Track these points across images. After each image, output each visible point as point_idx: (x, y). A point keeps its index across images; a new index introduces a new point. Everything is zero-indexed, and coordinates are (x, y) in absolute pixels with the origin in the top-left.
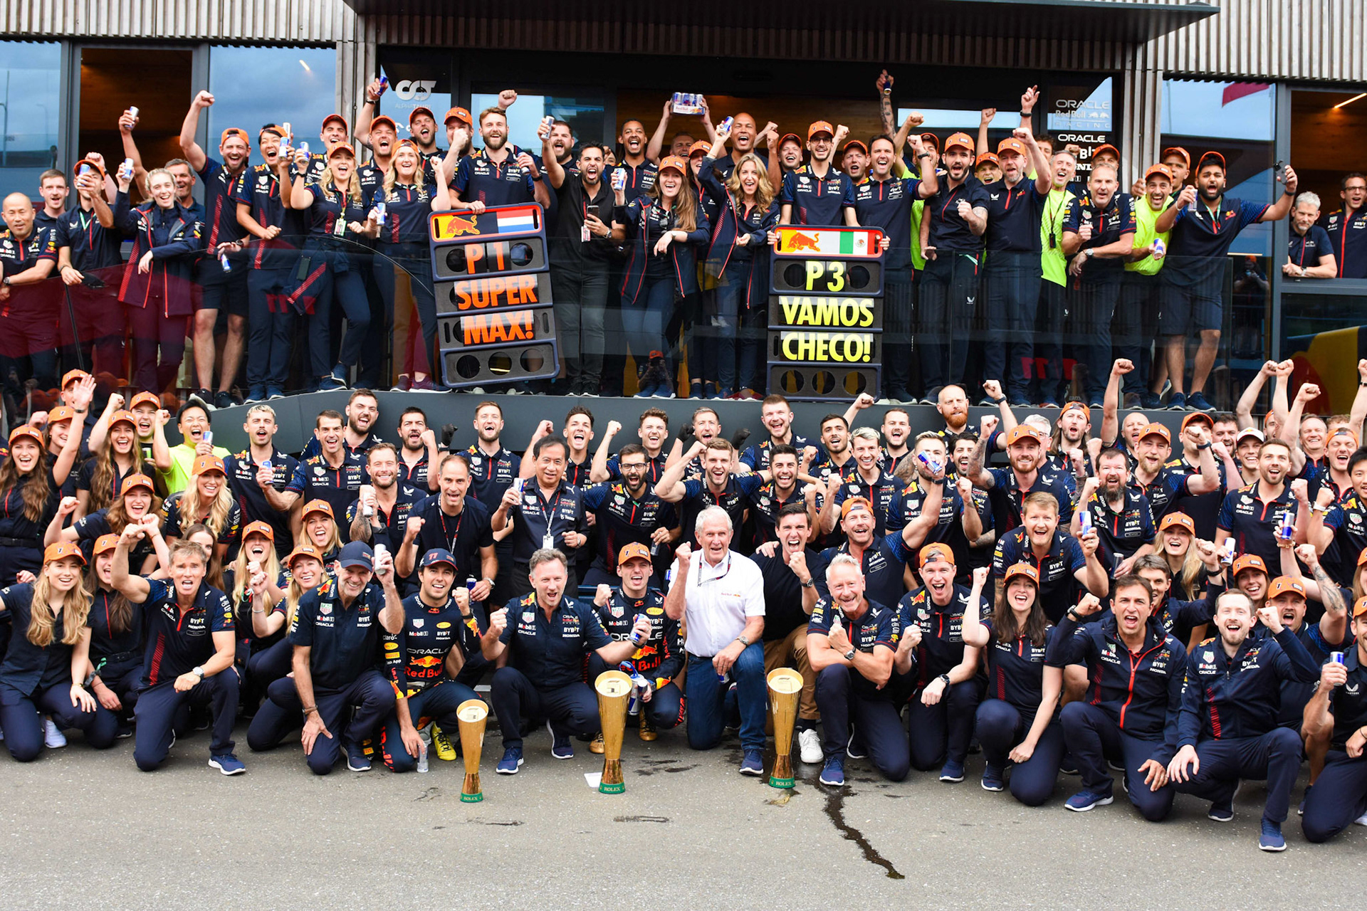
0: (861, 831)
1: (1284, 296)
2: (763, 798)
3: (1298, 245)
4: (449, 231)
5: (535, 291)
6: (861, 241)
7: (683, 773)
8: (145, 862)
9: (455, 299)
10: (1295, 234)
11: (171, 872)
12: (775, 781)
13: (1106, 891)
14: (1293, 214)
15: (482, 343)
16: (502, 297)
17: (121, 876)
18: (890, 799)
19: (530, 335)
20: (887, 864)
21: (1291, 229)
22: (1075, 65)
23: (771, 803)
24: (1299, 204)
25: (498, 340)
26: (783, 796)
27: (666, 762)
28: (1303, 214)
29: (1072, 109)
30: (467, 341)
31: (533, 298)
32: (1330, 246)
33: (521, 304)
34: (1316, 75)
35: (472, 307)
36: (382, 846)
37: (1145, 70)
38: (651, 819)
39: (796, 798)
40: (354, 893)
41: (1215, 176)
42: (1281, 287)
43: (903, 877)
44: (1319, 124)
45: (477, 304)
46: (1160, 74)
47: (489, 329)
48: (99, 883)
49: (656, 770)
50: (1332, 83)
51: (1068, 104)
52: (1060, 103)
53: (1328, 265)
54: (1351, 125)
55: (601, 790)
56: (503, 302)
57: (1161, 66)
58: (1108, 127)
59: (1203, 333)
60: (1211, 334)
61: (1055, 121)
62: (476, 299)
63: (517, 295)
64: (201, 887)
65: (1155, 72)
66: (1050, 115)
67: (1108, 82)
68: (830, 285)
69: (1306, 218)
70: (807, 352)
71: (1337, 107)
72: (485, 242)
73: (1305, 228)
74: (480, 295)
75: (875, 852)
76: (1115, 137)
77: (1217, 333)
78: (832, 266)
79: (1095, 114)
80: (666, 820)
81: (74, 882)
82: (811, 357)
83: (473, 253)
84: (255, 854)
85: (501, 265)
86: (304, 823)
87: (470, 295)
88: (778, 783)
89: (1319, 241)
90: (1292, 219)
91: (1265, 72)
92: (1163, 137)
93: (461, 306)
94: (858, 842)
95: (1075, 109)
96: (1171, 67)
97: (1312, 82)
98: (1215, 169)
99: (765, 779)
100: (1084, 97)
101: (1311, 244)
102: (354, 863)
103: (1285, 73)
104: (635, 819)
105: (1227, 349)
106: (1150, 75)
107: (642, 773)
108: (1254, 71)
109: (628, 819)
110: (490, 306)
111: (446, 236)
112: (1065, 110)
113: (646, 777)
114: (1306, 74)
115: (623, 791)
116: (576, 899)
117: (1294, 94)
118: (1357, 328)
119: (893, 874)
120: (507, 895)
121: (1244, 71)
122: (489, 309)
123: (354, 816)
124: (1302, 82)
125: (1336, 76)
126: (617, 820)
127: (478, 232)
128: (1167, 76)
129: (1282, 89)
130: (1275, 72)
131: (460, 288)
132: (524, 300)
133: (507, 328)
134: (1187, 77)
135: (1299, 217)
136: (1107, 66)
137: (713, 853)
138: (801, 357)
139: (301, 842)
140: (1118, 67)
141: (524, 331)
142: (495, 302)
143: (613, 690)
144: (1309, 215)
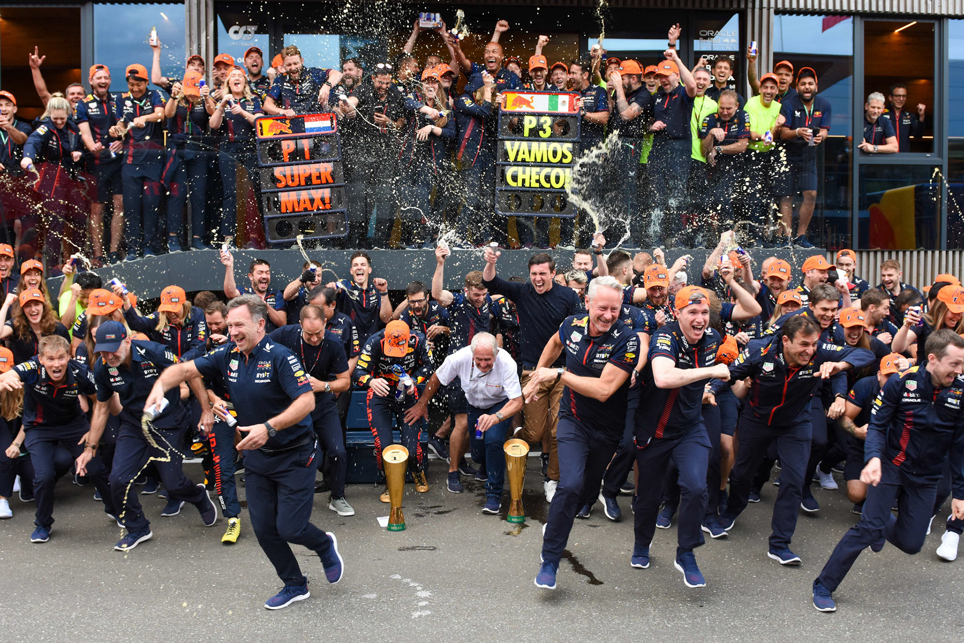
0: (572, 552)
1: (861, 166)
2: (503, 530)
3: (870, 131)
4: (270, 131)
5: (333, 174)
6: (564, 102)
7: (447, 515)
8: (64, 592)
9: (275, 180)
10: (868, 123)
11: (84, 599)
12: (511, 518)
13: (742, 588)
14: (866, 108)
15: (294, 211)
16: (309, 179)
17: (48, 603)
18: (592, 528)
19: (328, 206)
20: (589, 574)
21: (865, 119)
22: (712, 6)
23: (509, 534)
24: (871, 101)
25: (306, 209)
26: (516, 529)
27: (435, 507)
28: (874, 107)
29: (711, 37)
30: (283, 210)
31: (330, 180)
32: (892, 130)
33: (322, 184)
34: (881, 9)
35: (287, 186)
36: (234, 574)
37: (761, 8)
38: (424, 548)
39: (526, 530)
40: (214, 609)
41: (809, 84)
42: (858, 160)
43: (602, 583)
44: (884, 44)
45: (290, 183)
46: (772, 11)
47: (299, 203)
48: (31, 609)
49: (428, 513)
50: (892, 15)
51: (708, 33)
52: (702, 33)
53: (892, 144)
54: (907, 44)
55: (389, 528)
56: (309, 182)
57: (772, 5)
58: (736, 48)
59: (805, 193)
60: (810, 194)
61: (699, 45)
62: (289, 179)
63: (319, 177)
64: (105, 609)
65: (769, 9)
66: (695, 41)
67: (735, 18)
68: (541, 133)
69: (876, 110)
70: (524, 181)
71: (897, 31)
72: (295, 139)
73: (876, 117)
74: (292, 176)
75: (581, 566)
76: (741, 54)
77: (814, 193)
78: (543, 119)
79: (727, 40)
80: (434, 549)
81: (14, 608)
82: (527, 185)
83: (288, 146)
84: (143, 583)
85: (307, 156)
86: (178, 560)
87: (285, 176)
88: (514, 520)
89: (885, 127)
90: (865, 112)
91: (845, 8)
92: (775, 54)
93: (279, 185)
94: (569, 560)
95: (713, 37)
96: (780, 6)
97: (878, 15)
98: (808, 80)
99: (504, 517)
100: (719, 28)
101: (879, 129)
102: (214, 587)
103: (860, 8)
104: (413, 548)
105: (822, 204)
106: (765, 11)
107: (418, 515)
108: (838, 7)
109: (408, 549)
110: (299, 185)
111: (268, 135)
112: (706, 38)
113: (421, 518)
114: (874, 9)
115: (404, 529)
116: (372, 607)
117: (865, 22)
118: (914, 186)
119: (594, 581)
120: (323, 606)
121: (831, 7)
122: (299, 188)
123: (214, 553)
124: (871, 14)
125: (895, 10)
126: (400, 550)
127: (290, 131)
128: (777, 12)
129: (858, 20)
130: (853, 8)
131: (278, 172)
132: (324, 181)
133: (312, 201)
134: (791, 12)
135: (872, 110)
136: (735, 6)
137: (467, 571)
138: (520, 184)
139: (176, 573)
140: (743, 6)
141: (324, 203)
142: (303, 183)
143: (395, 458)
144: (879, 108)
